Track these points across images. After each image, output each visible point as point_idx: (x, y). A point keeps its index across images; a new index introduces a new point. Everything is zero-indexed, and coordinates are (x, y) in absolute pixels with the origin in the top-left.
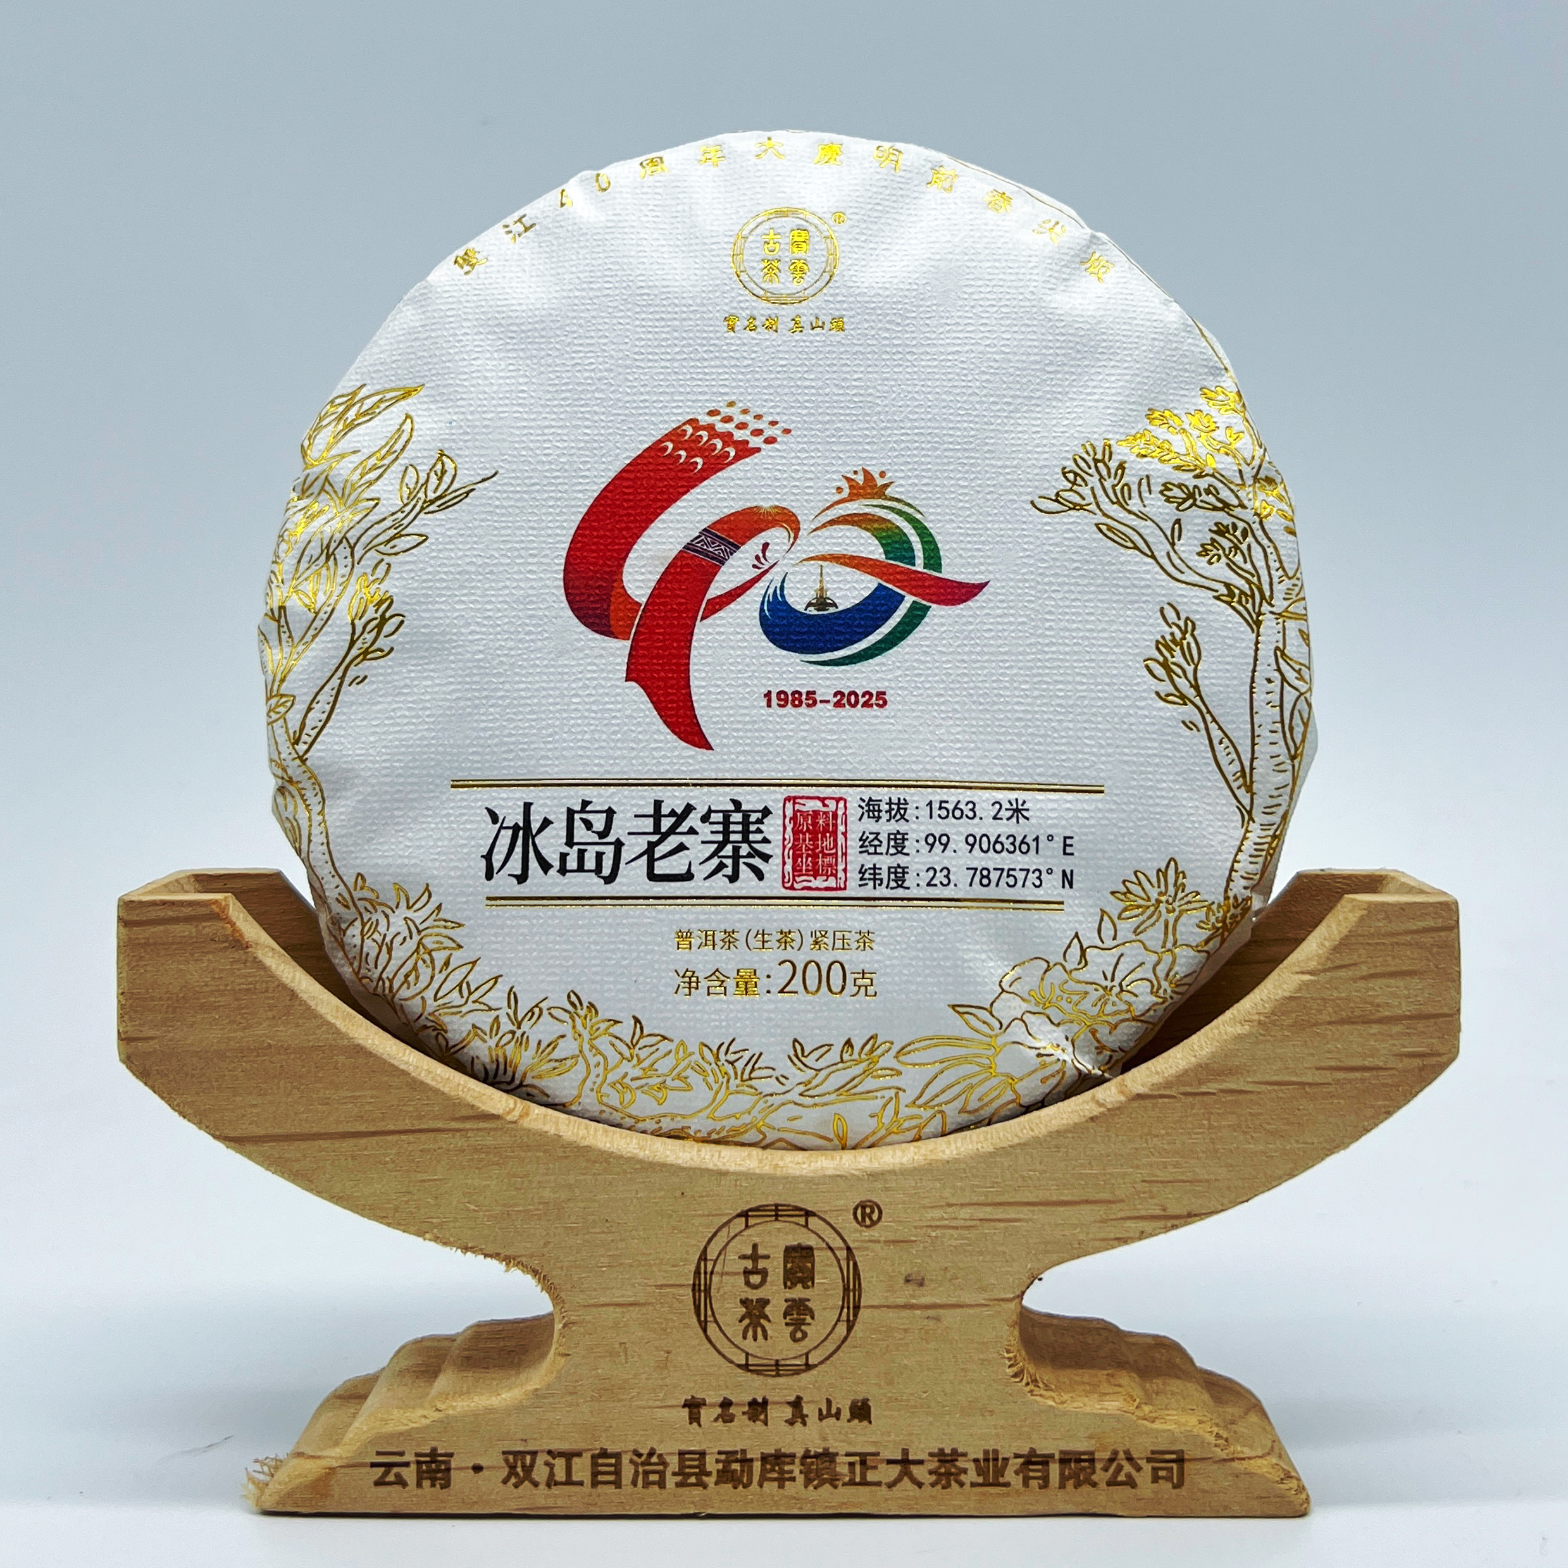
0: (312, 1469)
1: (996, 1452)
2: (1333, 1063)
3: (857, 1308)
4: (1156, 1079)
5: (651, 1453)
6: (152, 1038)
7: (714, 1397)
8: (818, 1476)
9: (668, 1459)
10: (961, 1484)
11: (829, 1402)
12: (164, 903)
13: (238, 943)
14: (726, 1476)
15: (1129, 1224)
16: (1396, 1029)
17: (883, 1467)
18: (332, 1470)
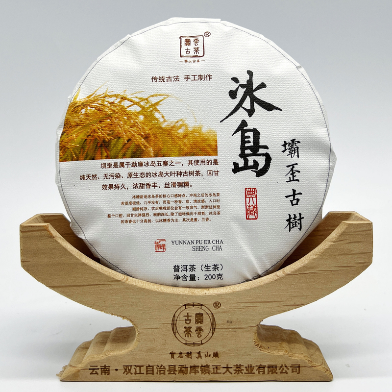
0: (74, 370)
1: (251, 365)
2: (339, 265)
3: (214, 329)
4: (293, 270)
5: (161, 366)
6: (29, 261)
7: (178, 352)
8: (205, 372)
9: (166, 367)
10: (242, 373)
11: (207, 352)
12: (32, 226)
13: (51, 237)
14: (181, 371)
15: (286, 307)
16: (356, 256)
17: (222, 369)
18: (79, 371)
